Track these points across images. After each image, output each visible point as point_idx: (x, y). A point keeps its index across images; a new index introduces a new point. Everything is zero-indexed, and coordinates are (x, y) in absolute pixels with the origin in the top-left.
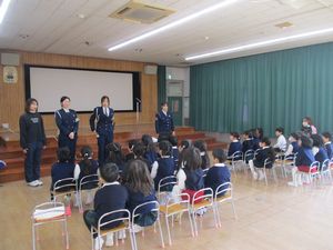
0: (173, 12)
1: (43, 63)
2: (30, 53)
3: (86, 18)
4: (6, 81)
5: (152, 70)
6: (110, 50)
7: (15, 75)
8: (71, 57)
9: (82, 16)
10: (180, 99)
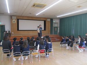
0: (46, 5)
1: (22, 18)
2: (18, 16)
3: (26, 8)
4: (13, 23)
5: (49, 20)
6: (36, 15)
7: (15, 21)
8: (28, 17)
9: (25, 7)
10: (57, 27)
